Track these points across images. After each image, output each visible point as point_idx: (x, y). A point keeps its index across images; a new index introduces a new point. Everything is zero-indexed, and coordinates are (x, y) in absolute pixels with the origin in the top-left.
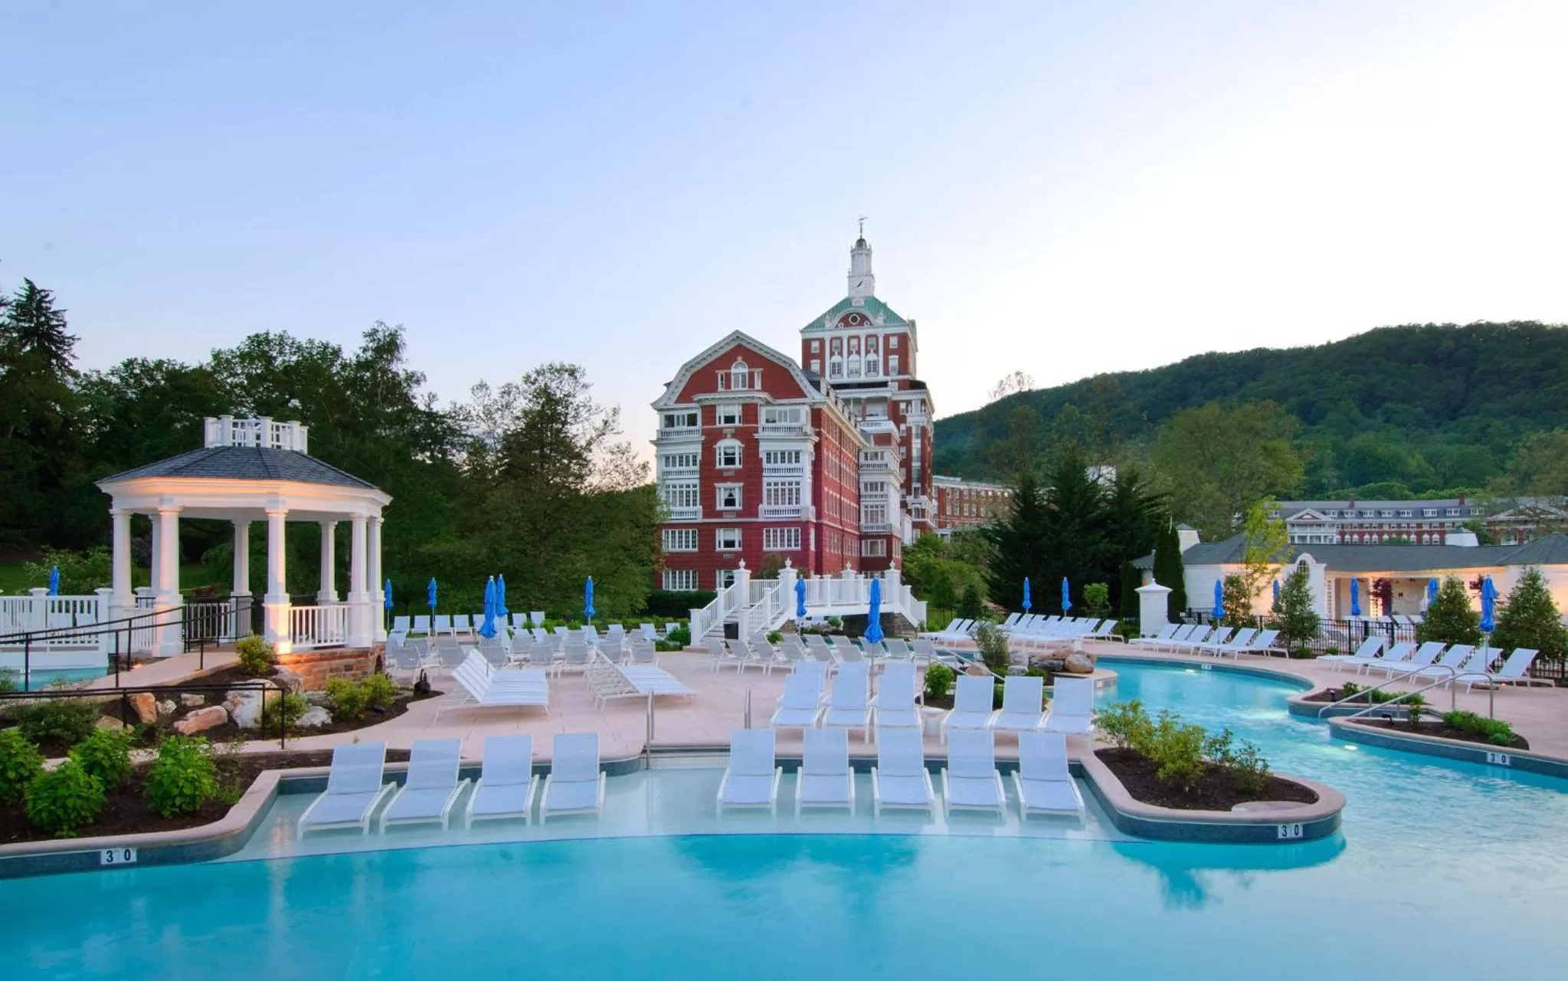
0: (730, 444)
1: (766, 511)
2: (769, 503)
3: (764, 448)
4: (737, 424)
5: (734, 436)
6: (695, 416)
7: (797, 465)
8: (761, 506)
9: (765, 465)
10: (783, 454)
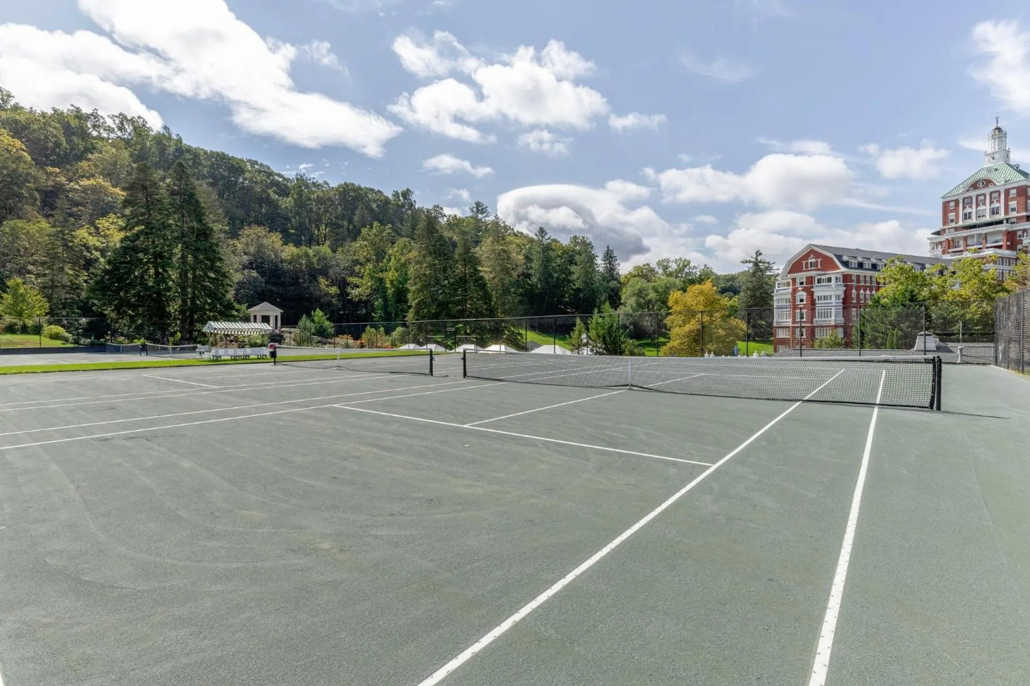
0: (802, 294)
1: (817, 320)
2: (819, 318)
3: (816, 295)
4: (804, 285)
5: (803, 290)
6: (789, 282)
7: (830, 301)
8: (815, 319)
9: (817, 302)
10: (825, 296)
